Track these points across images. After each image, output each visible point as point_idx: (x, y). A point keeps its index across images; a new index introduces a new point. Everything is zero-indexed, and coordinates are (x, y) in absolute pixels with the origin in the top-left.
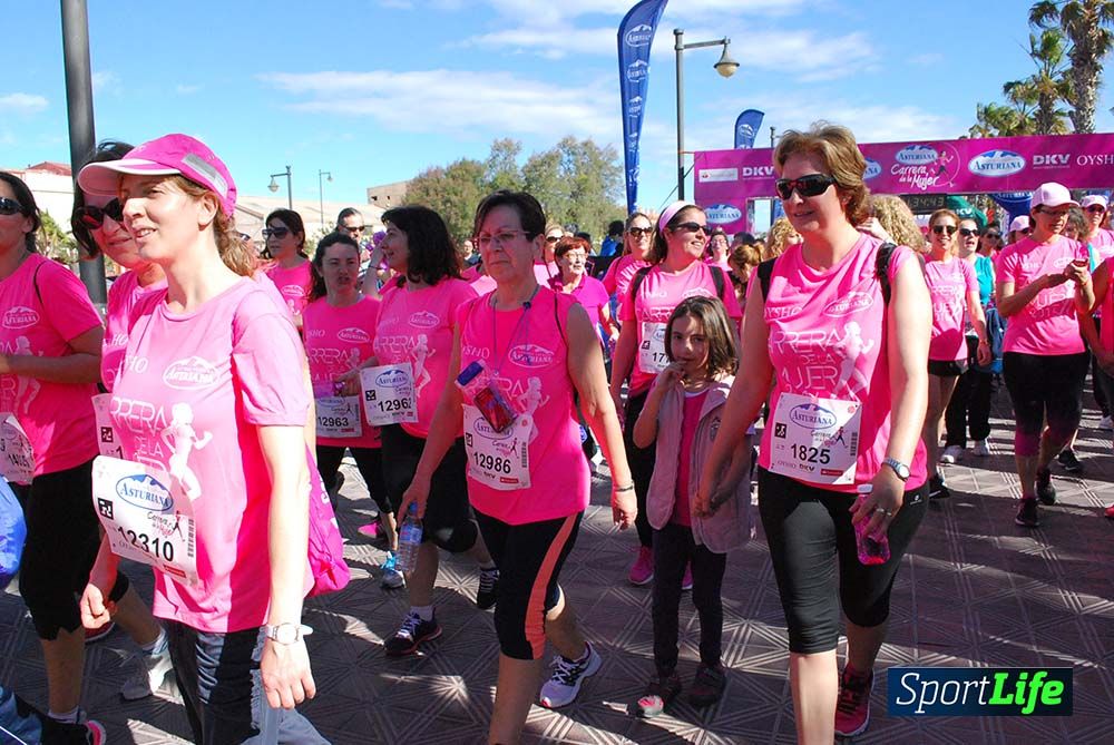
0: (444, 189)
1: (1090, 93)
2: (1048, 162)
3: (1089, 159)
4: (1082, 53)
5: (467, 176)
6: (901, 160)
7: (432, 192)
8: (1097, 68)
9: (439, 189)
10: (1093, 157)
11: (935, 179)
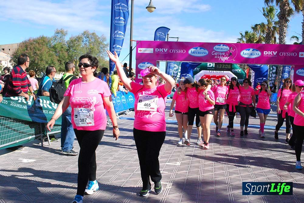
0: (34, 48)
1: (285, 29)
2: (269, 54)
3: (284, 54)
4: (282, 15)
5: (44, 44)
6: (216, 50)
7: (29, 49)
8: (287, 21)
9: (32, 48)
10: (285, 53)
11: (228, 58)
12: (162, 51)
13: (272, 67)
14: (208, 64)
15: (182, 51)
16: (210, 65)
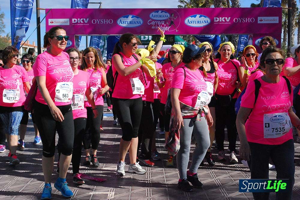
2: (220, 21)
6: (152, 18)
10: (240, 19)
11: (169, 28)
12: (82, 22)
13: (225, 38)
14: (142, 37)
15: (108, 21)
16: (145, 38)
